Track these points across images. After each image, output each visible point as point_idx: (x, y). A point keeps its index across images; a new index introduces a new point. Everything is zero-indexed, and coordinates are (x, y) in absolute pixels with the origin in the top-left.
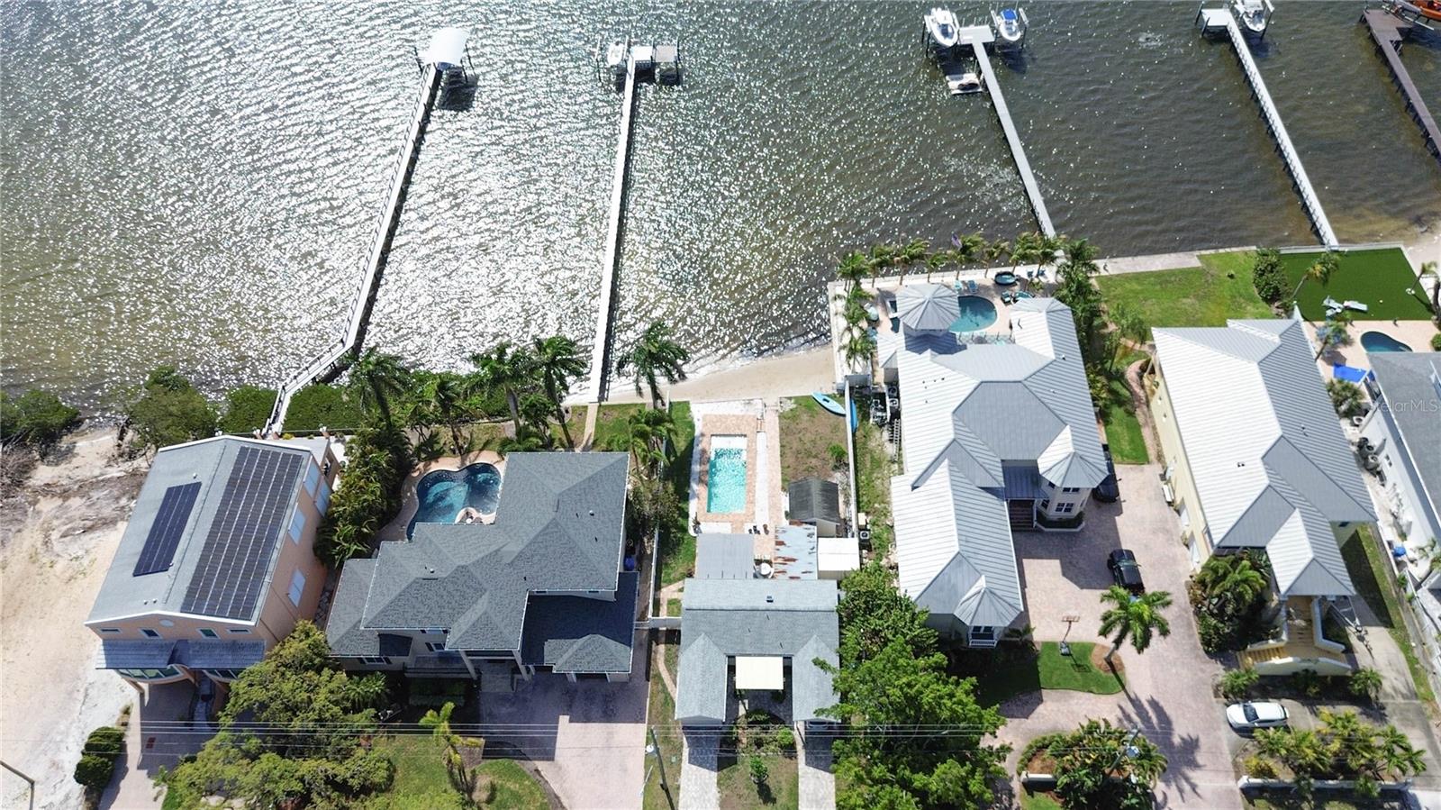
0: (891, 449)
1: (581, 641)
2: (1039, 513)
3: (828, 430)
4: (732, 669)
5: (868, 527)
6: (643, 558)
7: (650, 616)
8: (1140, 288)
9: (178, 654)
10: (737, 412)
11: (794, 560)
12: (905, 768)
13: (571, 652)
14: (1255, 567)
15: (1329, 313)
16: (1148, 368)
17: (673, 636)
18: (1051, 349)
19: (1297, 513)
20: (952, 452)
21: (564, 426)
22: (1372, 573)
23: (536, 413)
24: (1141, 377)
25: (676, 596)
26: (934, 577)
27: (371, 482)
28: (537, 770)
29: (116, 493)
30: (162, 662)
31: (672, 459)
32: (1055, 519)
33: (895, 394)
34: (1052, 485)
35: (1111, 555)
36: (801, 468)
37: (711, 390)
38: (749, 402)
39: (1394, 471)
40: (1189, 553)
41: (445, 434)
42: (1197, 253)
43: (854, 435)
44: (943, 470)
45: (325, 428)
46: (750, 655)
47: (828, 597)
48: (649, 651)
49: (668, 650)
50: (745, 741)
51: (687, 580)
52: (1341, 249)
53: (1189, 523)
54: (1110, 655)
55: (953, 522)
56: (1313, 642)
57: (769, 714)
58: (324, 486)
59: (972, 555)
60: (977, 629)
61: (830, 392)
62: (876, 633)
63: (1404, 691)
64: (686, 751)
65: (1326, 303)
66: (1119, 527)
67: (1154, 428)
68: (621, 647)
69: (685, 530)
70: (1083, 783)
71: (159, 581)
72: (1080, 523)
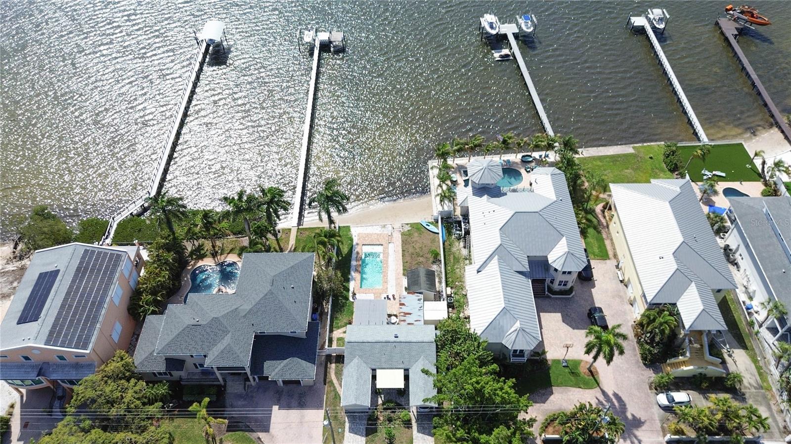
0: (464, 252)
1: (285, 362)
2: (549, 288)
3: (429, 242)
4: (374, 377)
5: (452, 295)
6: (323, 314)
7: (326, 347)
8: (601, 164)
9: (43, 371)
10: (378, 232)
11: (410, 314)
12: (475, 432)
13: (279, 367)
14: (671, 314)
15: (705, 177)
16: (608, 207)
17: (340, 359)
18: (554, 195)
19: (693, 284)
20: (499, 251)
21: (277, 240)
22: (735, 319)
23: (261, 232)
24: (603, 212)
25: (342, 335)
26: (490, 321)
27: (163, 270)
28: (259, 438)
29: (11, 279)
30: (33, 375)
31: (340, 258)
32: (558, 290)
33: (467, 221)
34: (556, 270)
35: (590, 310)
36: (414, 263)
37: (362, 220)
38: (384, 226)
39: (745, 262)
40: (633, 309)
41: (208, 245)
42: (632, 145)
43: (444, 244)
44: (495, 261)
45: (137, 241)
46: (385, 368)
47: (430, 334)
48: (326, 368)
49: (337, 367)
50: (381, 418)
51: (348, 326)
52: (710, 144)
53: (633, 292)
54: (591, 366)
55: (501, 291)
56: (704, 358)
57: (396, 403)
58: (135, 273)
59: (512, 309)
60: (515, 351)
61: (430, 221)
62: (457, 354)
63: (755, 385)
64: (347, 425)
65: (703, 172)
66: (593, 295)
67: (612, 240)
68: (309, 364)
69: (347, 299)
70: (577, 439)
71: (33, 327)
72: (572, 292)
